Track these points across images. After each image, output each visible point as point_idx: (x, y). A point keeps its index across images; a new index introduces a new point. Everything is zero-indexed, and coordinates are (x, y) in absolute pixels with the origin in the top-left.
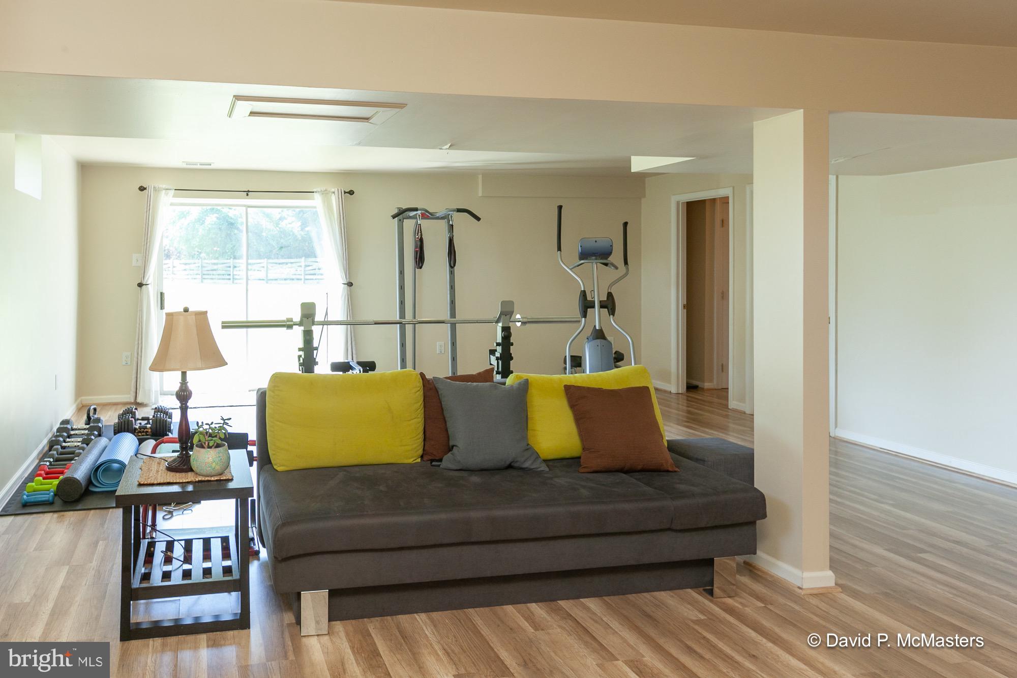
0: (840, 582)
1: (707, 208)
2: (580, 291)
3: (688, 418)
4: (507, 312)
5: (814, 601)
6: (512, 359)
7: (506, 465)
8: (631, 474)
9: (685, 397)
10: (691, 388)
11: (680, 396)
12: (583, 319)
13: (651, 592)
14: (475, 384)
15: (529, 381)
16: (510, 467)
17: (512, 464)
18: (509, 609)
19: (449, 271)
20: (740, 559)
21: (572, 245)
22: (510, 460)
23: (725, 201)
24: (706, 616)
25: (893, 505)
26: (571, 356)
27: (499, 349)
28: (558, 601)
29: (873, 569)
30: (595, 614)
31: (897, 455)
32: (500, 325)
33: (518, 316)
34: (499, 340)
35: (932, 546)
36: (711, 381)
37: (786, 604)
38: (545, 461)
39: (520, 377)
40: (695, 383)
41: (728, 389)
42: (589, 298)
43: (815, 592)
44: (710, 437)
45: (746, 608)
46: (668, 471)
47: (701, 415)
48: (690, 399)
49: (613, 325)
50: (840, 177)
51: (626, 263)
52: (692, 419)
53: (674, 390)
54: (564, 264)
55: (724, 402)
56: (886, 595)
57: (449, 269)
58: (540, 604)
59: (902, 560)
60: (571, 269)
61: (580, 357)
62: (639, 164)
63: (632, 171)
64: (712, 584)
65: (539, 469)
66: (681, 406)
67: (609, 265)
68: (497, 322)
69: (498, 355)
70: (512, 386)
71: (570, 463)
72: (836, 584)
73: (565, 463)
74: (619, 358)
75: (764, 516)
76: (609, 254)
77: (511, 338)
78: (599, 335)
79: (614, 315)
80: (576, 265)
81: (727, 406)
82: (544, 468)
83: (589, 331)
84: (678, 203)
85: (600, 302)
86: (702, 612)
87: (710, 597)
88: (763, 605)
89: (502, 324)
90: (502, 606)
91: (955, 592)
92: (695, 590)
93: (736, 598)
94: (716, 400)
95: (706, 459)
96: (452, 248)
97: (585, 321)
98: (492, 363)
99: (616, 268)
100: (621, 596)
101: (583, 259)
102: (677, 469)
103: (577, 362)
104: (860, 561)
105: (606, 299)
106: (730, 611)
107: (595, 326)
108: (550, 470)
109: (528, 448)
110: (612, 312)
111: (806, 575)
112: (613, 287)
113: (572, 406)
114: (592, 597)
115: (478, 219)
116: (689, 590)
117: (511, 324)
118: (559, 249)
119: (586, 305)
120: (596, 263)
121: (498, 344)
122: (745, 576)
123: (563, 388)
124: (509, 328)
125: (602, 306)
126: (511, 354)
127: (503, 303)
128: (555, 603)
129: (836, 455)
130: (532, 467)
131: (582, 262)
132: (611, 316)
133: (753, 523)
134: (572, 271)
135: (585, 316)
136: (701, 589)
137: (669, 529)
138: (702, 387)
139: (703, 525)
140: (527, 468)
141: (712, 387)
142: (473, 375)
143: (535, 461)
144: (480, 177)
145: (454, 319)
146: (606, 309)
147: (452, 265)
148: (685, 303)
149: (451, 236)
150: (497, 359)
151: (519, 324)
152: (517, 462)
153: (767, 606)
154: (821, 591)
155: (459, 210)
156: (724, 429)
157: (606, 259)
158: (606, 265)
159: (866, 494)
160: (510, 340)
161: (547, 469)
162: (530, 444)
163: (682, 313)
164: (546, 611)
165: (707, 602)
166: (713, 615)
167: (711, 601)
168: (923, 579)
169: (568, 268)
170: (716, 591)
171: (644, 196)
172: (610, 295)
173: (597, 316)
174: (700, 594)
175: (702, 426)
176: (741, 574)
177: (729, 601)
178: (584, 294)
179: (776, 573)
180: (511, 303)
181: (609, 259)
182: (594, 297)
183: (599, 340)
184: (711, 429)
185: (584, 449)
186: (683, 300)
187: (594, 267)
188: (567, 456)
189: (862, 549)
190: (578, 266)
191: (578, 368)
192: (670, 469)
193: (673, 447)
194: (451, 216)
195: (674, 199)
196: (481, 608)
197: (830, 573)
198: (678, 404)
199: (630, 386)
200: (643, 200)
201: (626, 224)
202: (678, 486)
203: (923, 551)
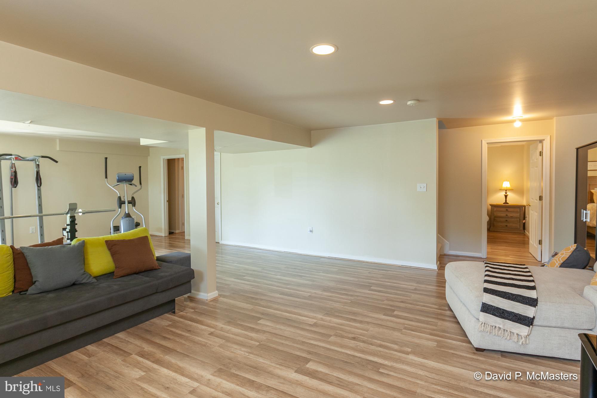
0: (220, 294)
1: (176, 162)
2: (118, 197)
3: (169, 246)
4: (73, 208)
5: (211, 303)
6: (76, 231)
7: (71, 284)
8: (140, 274)
9: (168, 237)
10: (171, 233)
11: (166, 237)
12: (120, 209)
13: (149, 320)
14: (50, 247)
15: (85, 241)
16: (74, 284)
17: (75, 283)
18: (75, 353)
19: (37, 189)
20: (186, 296)
21: (113, 176)
22: (74, 281)
23: (183, 159)
24: (172, 322)
25: (237, 263)
26: (114, 226)
27: (69, 227)
28: (103, 340)
29: (230, 286)
30: (122, 339)
31: (239, 246)
32: (69, 215)
33: (80, 210)
34: (68, 222)
35: (247, 274)
36: (179, 230)
37: (202, 307)
38: (96, 277)
39: (80, 240)
40: (172, 231)
41: (185, 232)
42: (122, 200)
43: (211, 300)
44: (177, 251)
45: (188, 314)
46: (156, 269)
47: (174, 243)
48: (170, 238)
49: (134, 211)
50: (221, 153)
51: (141, 184)
52: (171, 246)
53: (163, 235)
54: (108, 184)
55: (184, 237)
56: (233, 293)
57: (37, 188)
58: (92, 344)
59: (239, 281)
60: (113, 187)
61: (119, 226)
62: (144, 142)
63: (141, 144)
64: (174, 309)
65: (91, 282)
66: (166, 241)
67: (132, 185)
68: (67, 214)
69: (68, 230)
70: (74, 245)
71: (109, 275)
72: (219, 295)
73: (106, 276)
74: (137, 225)
75: (194, 278)
76: (132, 180)
77: (76, 221)
78: (128, 216)
79: (135, 207)
80: (115, 185)
81: (184, 239)
82: (94, 280)
83: (123, 214)
84: (164, 159)
85: (128, 201)
86: (170, 321)
87: (174, 314)
88: (194, 310)
89: (70, 215)
90: (70, 353)
91: (252, 286)
92: (168, 313)
93: (185, 311)
94: (181, 237)
95: (173, 261)
96: (39, 175)
97: (121, 210)
98: (64, 235)
99: (136, 186)
100: (135, 327)
101: (119, 182)
102: (160, 268)
103: (117, 229)
104: (226, 284)
105: (131, 200)
106: (182, 317)
107: (126, 212)
108: (97, 281)
109: (85, 273)
110: (134, 205)
111: (209, 295)
112: (134, 194)
113: (110, 249)
114: (121, 332)
115: (57, 162)
116: (166, 314)
117: (75, 215)
118: (106, 177)
119: (121, 203)
120: (126, 184)
121: (68, 225)
122: (188, 302)
123: (105, 242)
124: (74, 216)
125: (129, 202)
126: (76, 229)
127: (70, 204)
128: (101, 341)
129: (221, 250)
130: (87, 282)
131: (119, 183)
132: (134, 207)
133: (190, 281)
134: (114, 188)
135: (120, 207)
136: (170, 312)
137: (157, 293)
138: (175, 232)
139: (170, 287)
140: (84, 283)
141: (179, 232)
142: (49, 242)
143: (89, 278)
144: (58, 141)
145: (42, 214)
146: (131, 204)
147: (39, 186)
148: (168, 200)
149: (38, 170)
150: (67, 232)
151: (80, 214)
152: (77, 281)
153: (196, 310)
154: (214, 299)
155: (43, 157)
156: (183, 247)
157: (131, 182)
158: (131, 185)
159: (230, 261)
160: (75, 222)
161: (96, 281)
162: (86, 271)
163: (167, 204)
164: (96, 347)
165: (172, 317)
166: (174, 320)
167: (174, 316)
168: (244, 285)
169: (111, 186)
170: (176, 311)
171: (149, 155)
172: (133, 198)
173: (126, 208)
174: (170, 314)
175: (174, 248)
176: (187, 302)
177: (181, 313)
178: (120, 198)
179: (199, 297)
180: (75, 204)
181: (132, 182)
182: (125, 199)
183: (128, 218)
184: (178, 248)
185: (116, 268)
186: (166, 198)
187: (125, 186)
188: (107, 273)
189: (227, 280)
190: (117, 185)
191: (118, 231)
192: (157, 268)
193: (159, 259)
194: (38, 160)
195: (162, 158)
196: (56, 359)
197: (217, 292)
198: (165, 241)
199: (139, 237)
200: (149, 157)
201: (140, 167)
202: (160, 274)
203: (245, 276)
